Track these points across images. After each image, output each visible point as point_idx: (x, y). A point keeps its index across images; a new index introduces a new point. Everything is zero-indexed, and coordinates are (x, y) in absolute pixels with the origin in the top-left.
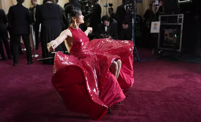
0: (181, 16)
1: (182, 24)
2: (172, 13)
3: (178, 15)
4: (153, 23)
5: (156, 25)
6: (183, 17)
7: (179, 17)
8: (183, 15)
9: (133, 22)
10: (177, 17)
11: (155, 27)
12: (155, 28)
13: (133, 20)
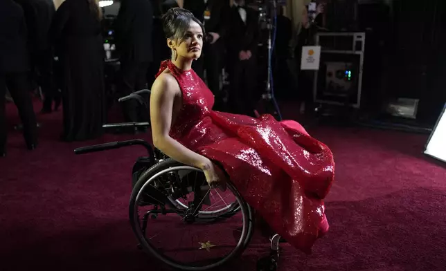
0: (360, 37)
1: (361, 53)
2: (343, 29)
3: (355, 35)
4: (305, 50)
5: (311, 52)
6: (363, 39)
7: (355, 39)
8: (363, 35)
9: (270, 47)
10: (352, 37)
11: (311, 58)
12: (310, 60)
13: (270, 43)
